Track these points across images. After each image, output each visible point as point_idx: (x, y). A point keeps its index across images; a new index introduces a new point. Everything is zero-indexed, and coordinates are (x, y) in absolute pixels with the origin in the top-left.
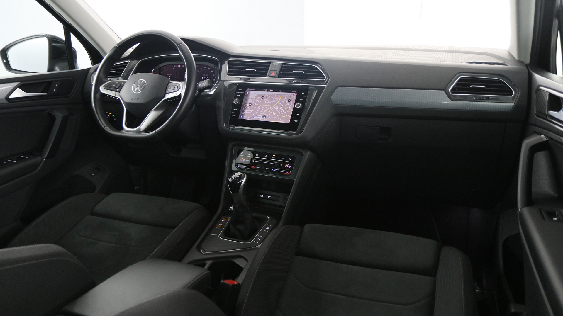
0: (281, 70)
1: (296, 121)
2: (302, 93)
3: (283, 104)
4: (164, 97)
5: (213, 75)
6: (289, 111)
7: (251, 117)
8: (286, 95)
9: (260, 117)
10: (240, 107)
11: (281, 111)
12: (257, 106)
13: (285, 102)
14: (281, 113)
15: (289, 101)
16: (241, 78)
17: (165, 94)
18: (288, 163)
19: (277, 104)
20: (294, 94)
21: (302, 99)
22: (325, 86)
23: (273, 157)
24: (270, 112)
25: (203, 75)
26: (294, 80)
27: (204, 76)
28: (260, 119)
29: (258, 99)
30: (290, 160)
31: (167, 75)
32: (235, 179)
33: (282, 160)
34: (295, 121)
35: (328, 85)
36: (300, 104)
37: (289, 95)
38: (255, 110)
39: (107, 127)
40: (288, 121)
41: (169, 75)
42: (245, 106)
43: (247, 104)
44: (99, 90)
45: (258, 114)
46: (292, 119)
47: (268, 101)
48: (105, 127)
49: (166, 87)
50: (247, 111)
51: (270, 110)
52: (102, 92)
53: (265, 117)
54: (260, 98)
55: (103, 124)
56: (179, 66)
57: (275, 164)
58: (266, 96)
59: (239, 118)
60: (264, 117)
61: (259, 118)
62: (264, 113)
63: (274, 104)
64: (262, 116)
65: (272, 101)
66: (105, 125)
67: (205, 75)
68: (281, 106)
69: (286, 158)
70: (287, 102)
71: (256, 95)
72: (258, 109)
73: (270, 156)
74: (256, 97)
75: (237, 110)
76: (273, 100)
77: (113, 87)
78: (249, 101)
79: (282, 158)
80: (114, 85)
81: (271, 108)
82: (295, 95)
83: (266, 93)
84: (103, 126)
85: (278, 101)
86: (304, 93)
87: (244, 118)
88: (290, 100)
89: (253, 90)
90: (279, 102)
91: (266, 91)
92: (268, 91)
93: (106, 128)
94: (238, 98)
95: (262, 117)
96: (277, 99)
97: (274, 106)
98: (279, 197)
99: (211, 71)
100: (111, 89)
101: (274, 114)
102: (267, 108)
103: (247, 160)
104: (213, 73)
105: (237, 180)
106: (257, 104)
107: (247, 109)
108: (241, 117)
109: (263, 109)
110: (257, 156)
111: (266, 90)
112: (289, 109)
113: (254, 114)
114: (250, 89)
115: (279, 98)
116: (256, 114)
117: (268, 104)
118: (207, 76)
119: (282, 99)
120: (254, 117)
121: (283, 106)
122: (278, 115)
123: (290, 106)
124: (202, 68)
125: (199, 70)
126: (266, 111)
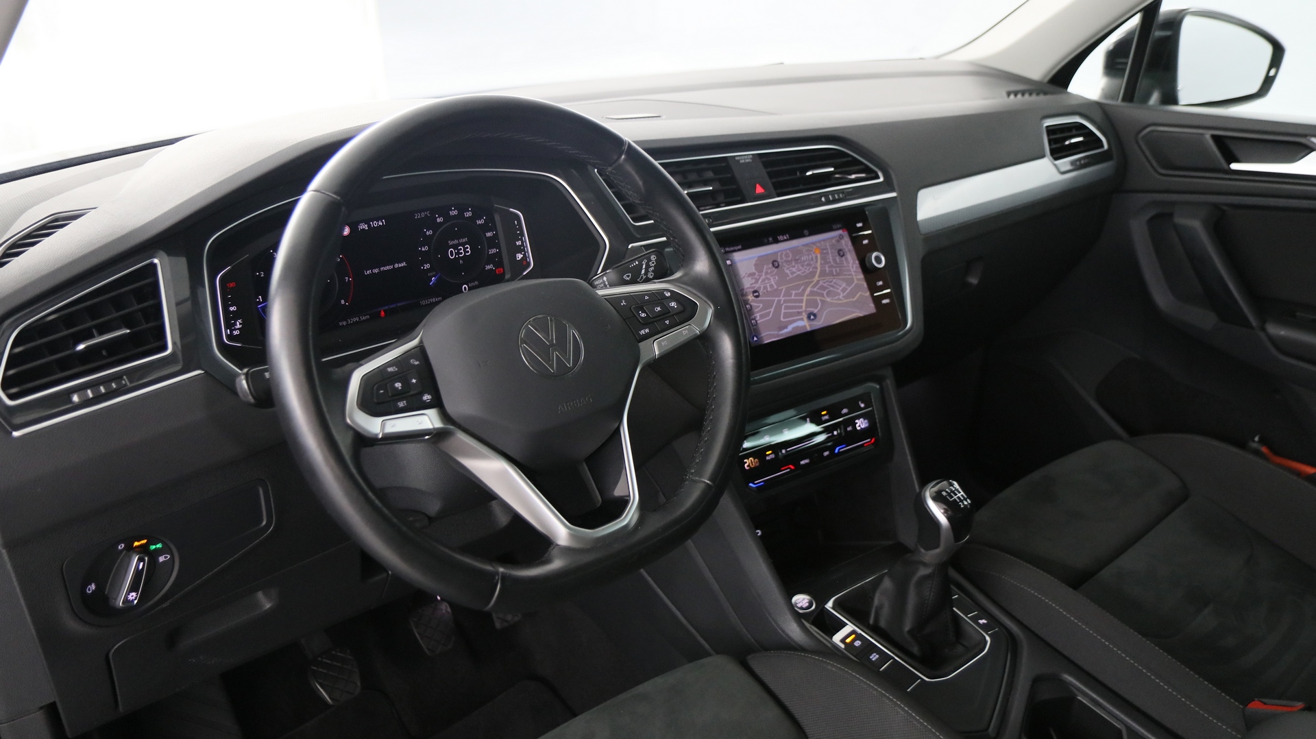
0: (771, 175)
1: (887, 301)
2: (858, 225)
3: (833, 266)
4: (639, 356)
5: (489, 234)
6: (856, 282)
7: (779, 329)
8: (825, 240)
9: (802, 319)
11: (840, 286)
12: (776, 292)
13: (834, 260)
14: (843, 291)
15: (841, 253)
19: (818, 271)
20: (840, 232)
21: (867, 241)
22: (895, 194)
24: (818, 298)
25: (451, 243)
26: (821, 195)
27: (455, 247)
28: (806, 325)
29: (766, 274)
30: (862, 405)
33: (846, 415)
34: (884, 302)
36: (881, 255)
37: (833, 238)
38: (779, 305)
40: (870, 308)
42: (746, 302)
43: (746, 295)
45: (791, 315)
46: (875, 300)
47: (794, 270)
49: (621, 317)
50: (762, 317)
51: (812, 293)
53: (815, 315)
54: (770, 268)
58: (782, 258)
59: (752, 345)
60: (812, 317)
61: (800, 324)
62: (804, 304)
63: (813, 274)
64: (805, 316)
65: (803, 266)
67: (456, 242)
68: (831, 274)
69: (853, 407)
70: (838, 258)
71: (754, 262)
72: (785, 301)
74: (759, 264)
77: (399, 395)
78: (747, 283)
79: (845, 411)
81: (814, 286)
82: (846, 235)
83: (775, 250)
85: (817, 262)
86: (860, 225)
87: (764, 339)
89: (739, 250)
90: (821, 264)
91: (772, 243)
92: (776, 241)
95: (805, 319)
96: (812, 258)
97: (816, 278)
99: (479, 222)
100: (401, 404)
101: (828, 300)
102: (804, 290)
104: (485, 228)
106: (771, 286)
107: (755, 310)
108: (755, 339)
109: (796, 295)
111: (771, 239)
112: (854, 277)
113: (782, 319)
114: (727, 249)
115: (814, 253)
116: (786, 315)
117: (799, 278)
118: (464, 240)
119: (823, 252)
120: (786, 327)
121: (836, 271)
122: (839, 299)
123: (853, 267)
124: (439, 220)
125: (428, 230)
126: (805, 298)
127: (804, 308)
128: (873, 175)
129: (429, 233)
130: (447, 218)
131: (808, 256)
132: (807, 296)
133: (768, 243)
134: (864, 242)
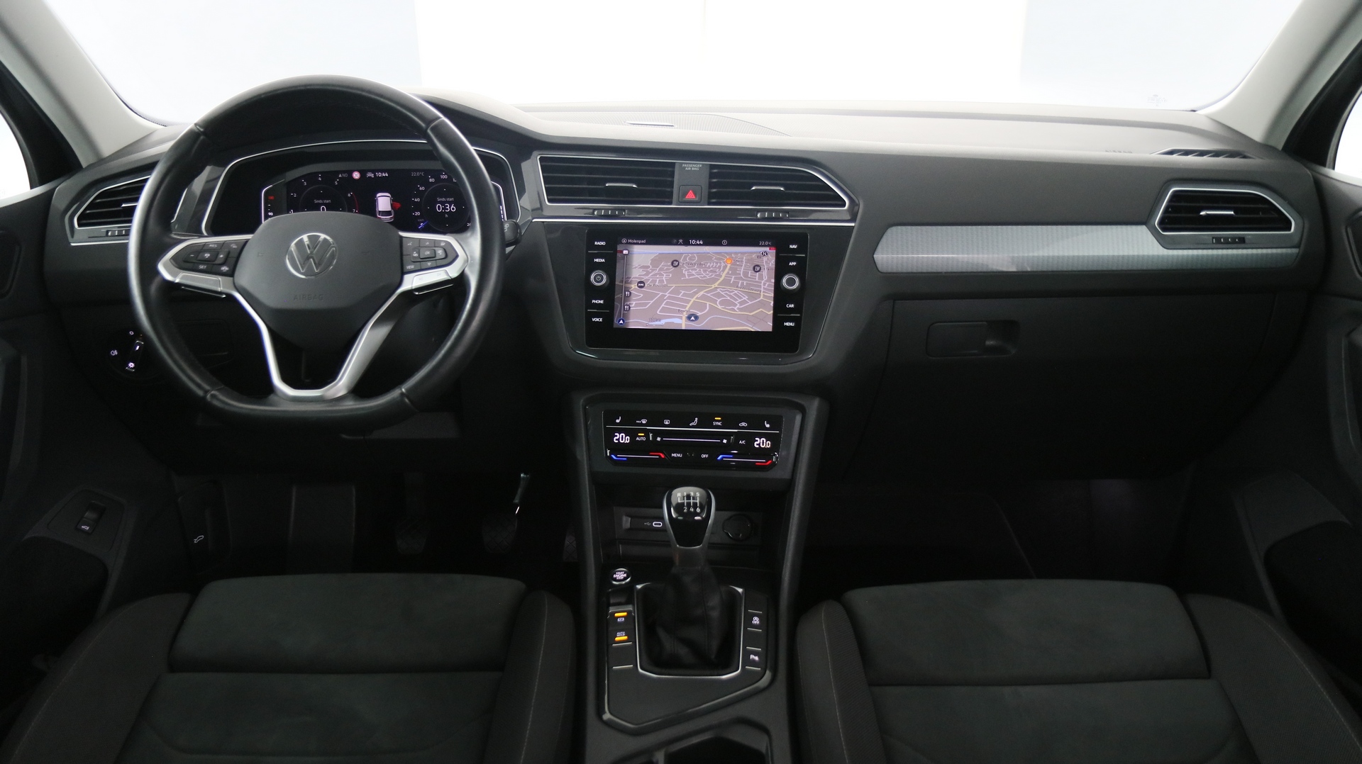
0: (711, 185)
1: (791, 324)
2: (791, 246)
3: (741, 278)
4: (400, 284)
6: (762, 298)
7: (652, 320)
8: (743, 253)
9: (681, 318)
10: (612, 294)
11: (741, 298)
12: (665, 288)
13: (746, 274)
14: (741, 303)
15: (757, 269)
16: (594, 210)
17: (403, 272)
18: (761, 436)
19: (721, 279)
20: (767, 249)
21: (795, 263)
22: (853, 224)
23: (715, 423)
24: (708, 303)
25: (439, 200)
26: (758, 211)
27: (443, 203)
28: (681, 323)
29: (661, 270)
30: (768, 426)
31: (316, 201)
32: (692, 510)
33: (743, 428)
34: (787, 324)
35: (860, 222)
36: (794, 278)
37: (754, 253)
38: (661, 299)
39: (213, 392)
40: (768, 326)
41: (320, 201)
42: (627, 289)
43: (630, 283)
44: (157, 273)
45: (673, 311)
46: (777, 320)
47: (693, 272)
48: (206, 392)
49: (399, 254)
50: (637, 305)
51: (703, 297)
52: (168, 277)
53: (696, 318)
54: (669, 266)
55: (199, 386)
56: (356, 175)
57: (725, 441)
58: (685, 259)
59: (615, 326)
60: (693, 318)
61: (676, 321)
62: (689, 305)
63: (714, 280)
64: (685, 315)
65: (705, 271)
66: (207, 387)
67: (444, 199)
68: (735, 285)
69: (756, 422)
70: (750, 273)
71: (652, 257)
72: (669, 298)
73: (706, 421)
74: (656, 261)
75: (602, 302)
76: (709, 267)
77: (205, 261)
78: (636, 273)
79: (743, 424)
80: (207, 255)
81: (708, 292)
82: (772, 253)
83: (682, 251)
84: (200, 393)
85: (723, 271)
86: (795, 247)
87: (630, 324)
88: (758, 269)
89: (641, 244)
90: (728, 273)
91: (681, 244)
92: (686, 243)
93: (213, 396)
94: (599, 266)
95: (684, 318)
96: (720, 267)
97: (716, 285)
100: (201, 267)
101: (720, 307)
102: (696, 293)
103: (637, 439)
105: (698, 510)
106: (661, 281)
107: (633, 298)
108: (621, 322)
109: (684, 295)
110: (667, 423)
111: (681, 241)
112: (762, 294)
113: (658, 312)
114: (630, 241)
115: (724, 262)
116: (664, 310)
117: (696, 280)
118: (451, 200)
119: (736, 264)
120: (660, 320)
121: (743, 283)
122: (734, 310)
123: (764, 284)
124: (431, 180)
125: (421, 186)
126: (693, 300)
127: (687, 309)
128: (840, 203)
129: (422, 188)
130: (438, 179)
131: (717, 263)
132: (697, 298)
133: (677, 244)
134: (790, 264)
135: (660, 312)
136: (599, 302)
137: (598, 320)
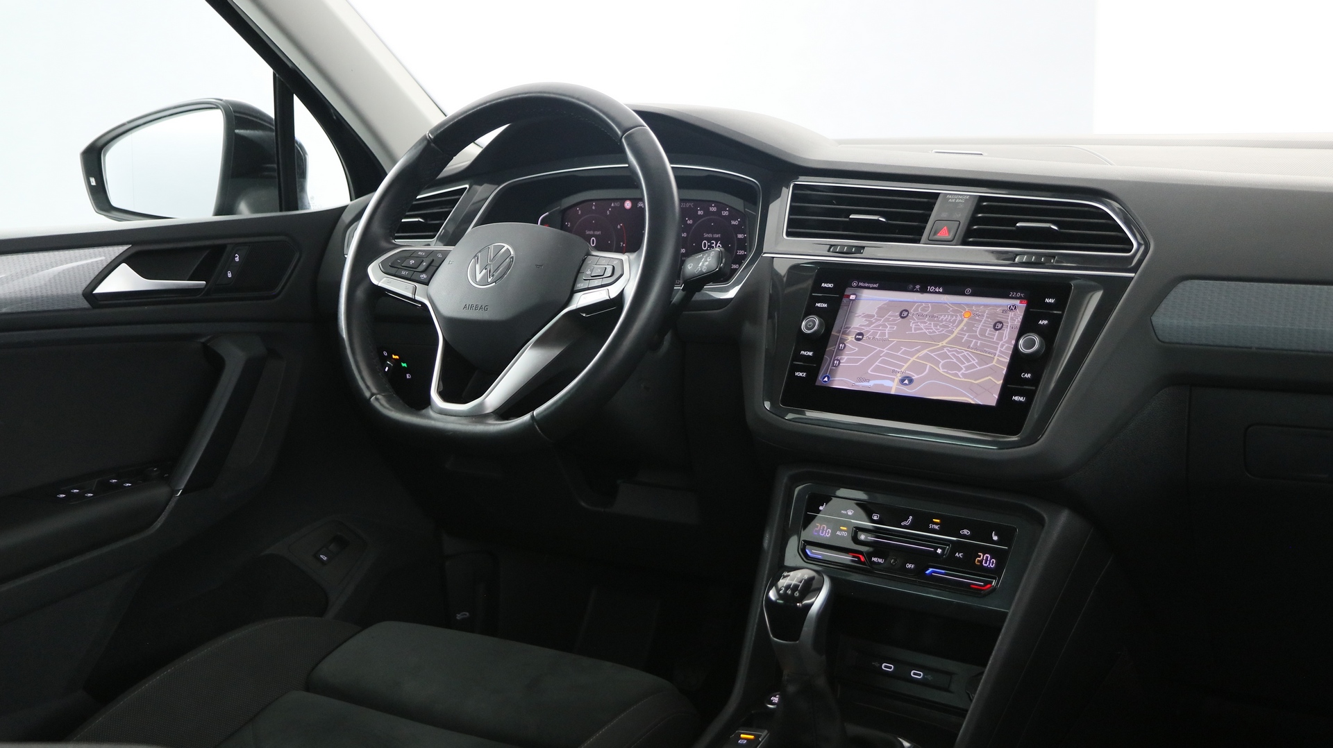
0: (974, 220)
1: (1022, 399)
2: (1047, 300)
3: (976, 337)
4: (568, 302)
5: (740, 236)
6: (994, 363)
7: (861, 380)
8: (986, 306)
9: (893, 380)
10: (823, 343)
11: (968, 361)
12: (884, 342)
13: (983, 333)
14: (968, 368)
15: (998, 326)
16: (831, 246)
17: (573, 292)
18: (985, 550)
19: (952, 336)
20: (1017, 302)
21: (1046, 322)
22: (1132, 275)
23: (931, 526)
24: (929, 364)
25: (706, 235)
26: (1017, 254)
27: (709, 240)
28: (892, 386)
29: (888, 320)
30: (995, 538)
31: (588, 233)
32: (789, 592)
33: (964, 536)
34: (1016, 398)
35: (1141, 273)
36: (1037, 339)
37: (1000, 306)
38: (877, 356)
39: (378, 396)
40: (991, 399)
41: (591, 232)
42: (842, 341)
43: (848, 334)
44: (367, 276)
45: (886, 372)
46: (1006, 392)
48: (373, 395)
49: (576, 270)
50: (848, 361)
51: (926, 357)
52: (375, 281)
53: (911, 381)
54: (896, 316)
55: (368, 387)
56: (628, 205)
57: (939, 551)
58: (916, 310)
59: (817, 384)
60: (906, 382)
61: (887, 383)
62: (906, 366)
63: (944, 337)
64: (899, 376)
65: (935, 325)
66: (374, 391)
67: (710, 235)
68: (967, 345)
69: (982, 532)
70: (989, 330)
71: (880, 304)
72: (887, 355)
73: (922, 522)
74: (882, 311)
75: (810, 354)
76: (942, 321)
77: (408, 268)
78: (857, 322)
79: (966, 532)
80: (412, 262)
81: (932, 351)
82: (1021, 306)
83: (915, 299)
84: (367, 394)
85: (957, 326)
86: (1052, 301)
87: (835, 382)
88: (1000, 326)
89: (873, 288)
90: (962, 330)
91: (917, 291)
92: (923, 290)
93: (377, 399)
94: (819, 312)
95: (897, 380)
96: (955, 321)
97: (944, 343)
98: (950, 674)
99: (733, 223)
100: (403, 273)
101: (941, 371)
102: (918, 351)
103: (838, 533)
104: (738, 229)
105: (797, 594)
106: (883, 334)
107: (846, 352)
108: (826, 379)
109: (905, 352)
110: (875, 518)
111: (918, 287)
112: (996, 357)
113: (869, 372)
114: (861, 284)
115: (961, 316)
116: (878, 369)
117: (923, 336)
118: (717, 236)
119: (975, 317)
120: (868, 381)
121: (976, 343)
122: (956, 375)
123: (1002, 346)
124: (700, 213)
125: (689, 219)
126: (912, 359)
127: (903, 370)
128: (1126, 246)
129: (690, 222)
130: (707, 212)
131: (952, 316)
132: (918, 358)
133: (912, 291)
134: (1040, 322)
135: (871, 371)
136: (809, 353)
137: (801, 374)
